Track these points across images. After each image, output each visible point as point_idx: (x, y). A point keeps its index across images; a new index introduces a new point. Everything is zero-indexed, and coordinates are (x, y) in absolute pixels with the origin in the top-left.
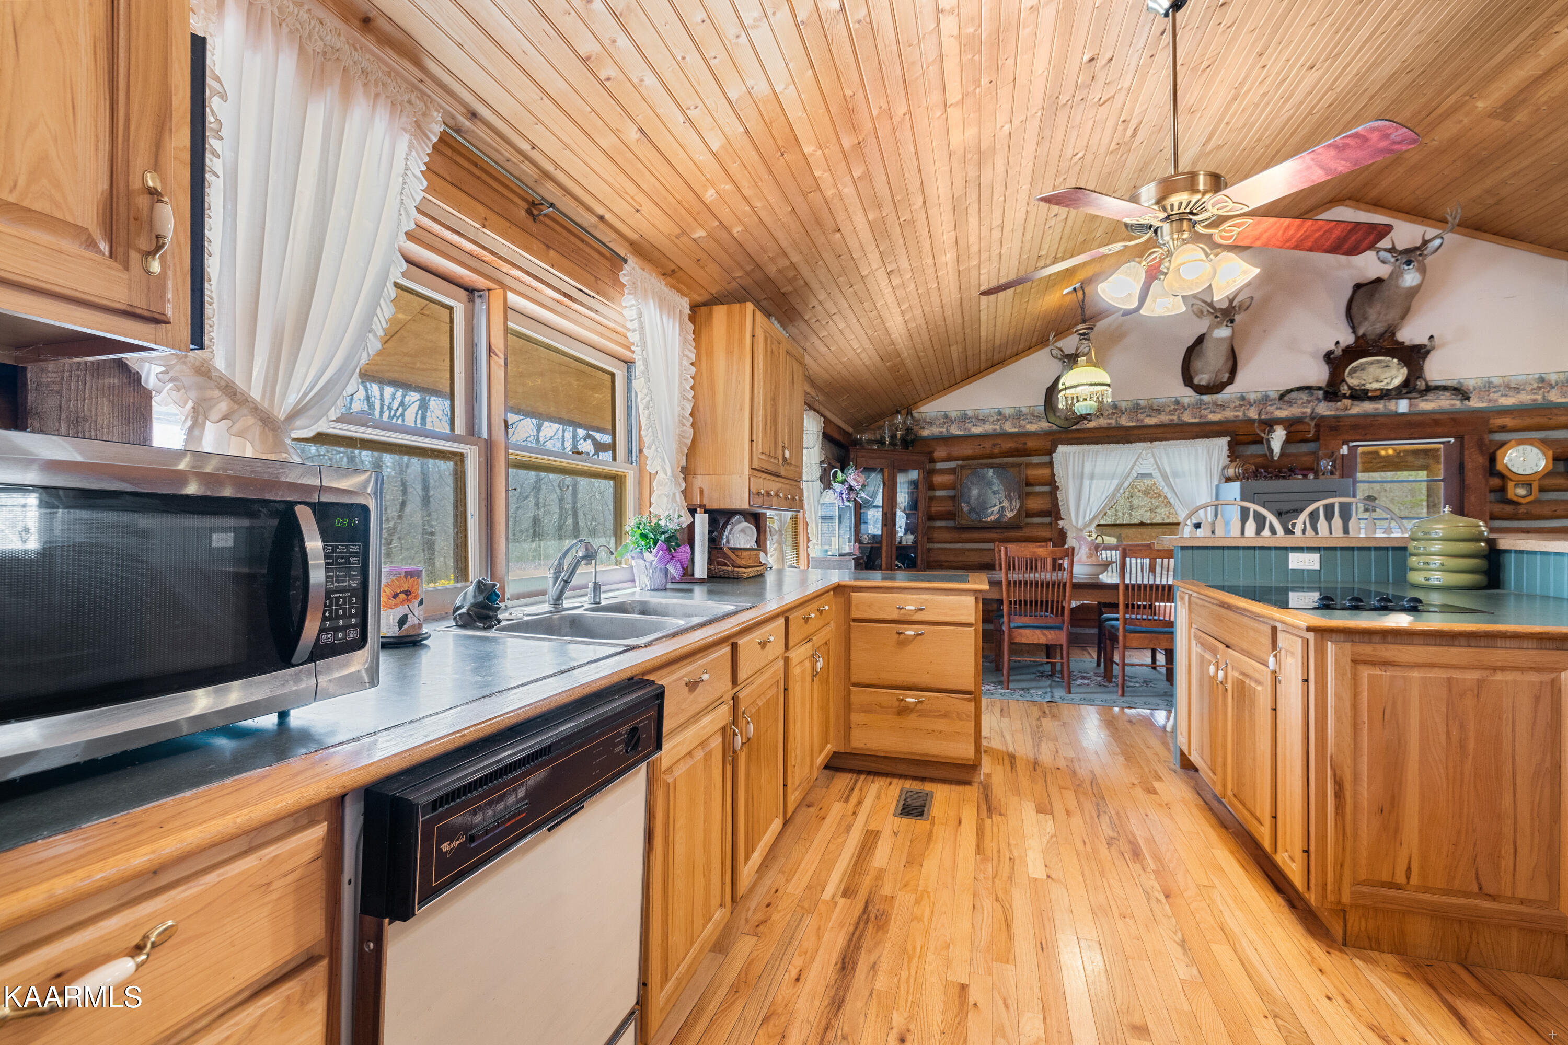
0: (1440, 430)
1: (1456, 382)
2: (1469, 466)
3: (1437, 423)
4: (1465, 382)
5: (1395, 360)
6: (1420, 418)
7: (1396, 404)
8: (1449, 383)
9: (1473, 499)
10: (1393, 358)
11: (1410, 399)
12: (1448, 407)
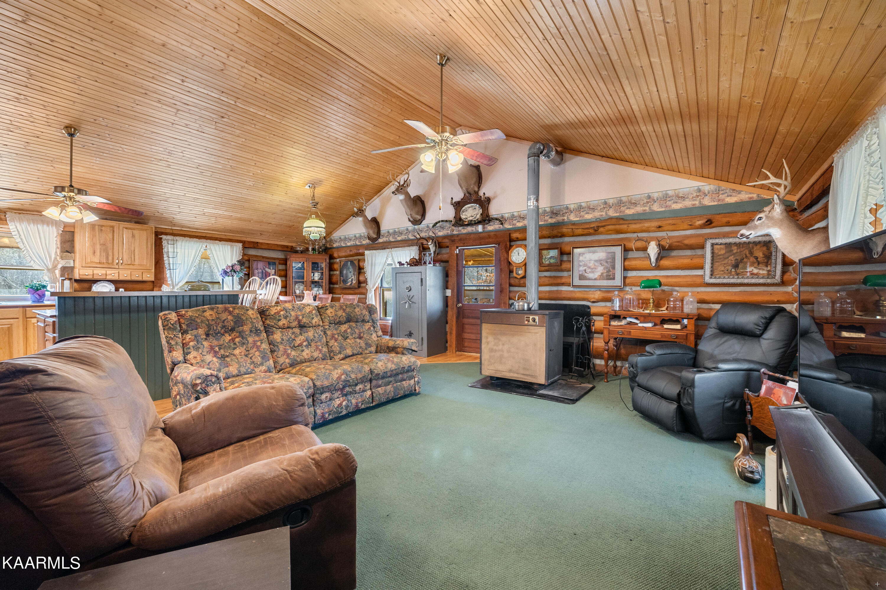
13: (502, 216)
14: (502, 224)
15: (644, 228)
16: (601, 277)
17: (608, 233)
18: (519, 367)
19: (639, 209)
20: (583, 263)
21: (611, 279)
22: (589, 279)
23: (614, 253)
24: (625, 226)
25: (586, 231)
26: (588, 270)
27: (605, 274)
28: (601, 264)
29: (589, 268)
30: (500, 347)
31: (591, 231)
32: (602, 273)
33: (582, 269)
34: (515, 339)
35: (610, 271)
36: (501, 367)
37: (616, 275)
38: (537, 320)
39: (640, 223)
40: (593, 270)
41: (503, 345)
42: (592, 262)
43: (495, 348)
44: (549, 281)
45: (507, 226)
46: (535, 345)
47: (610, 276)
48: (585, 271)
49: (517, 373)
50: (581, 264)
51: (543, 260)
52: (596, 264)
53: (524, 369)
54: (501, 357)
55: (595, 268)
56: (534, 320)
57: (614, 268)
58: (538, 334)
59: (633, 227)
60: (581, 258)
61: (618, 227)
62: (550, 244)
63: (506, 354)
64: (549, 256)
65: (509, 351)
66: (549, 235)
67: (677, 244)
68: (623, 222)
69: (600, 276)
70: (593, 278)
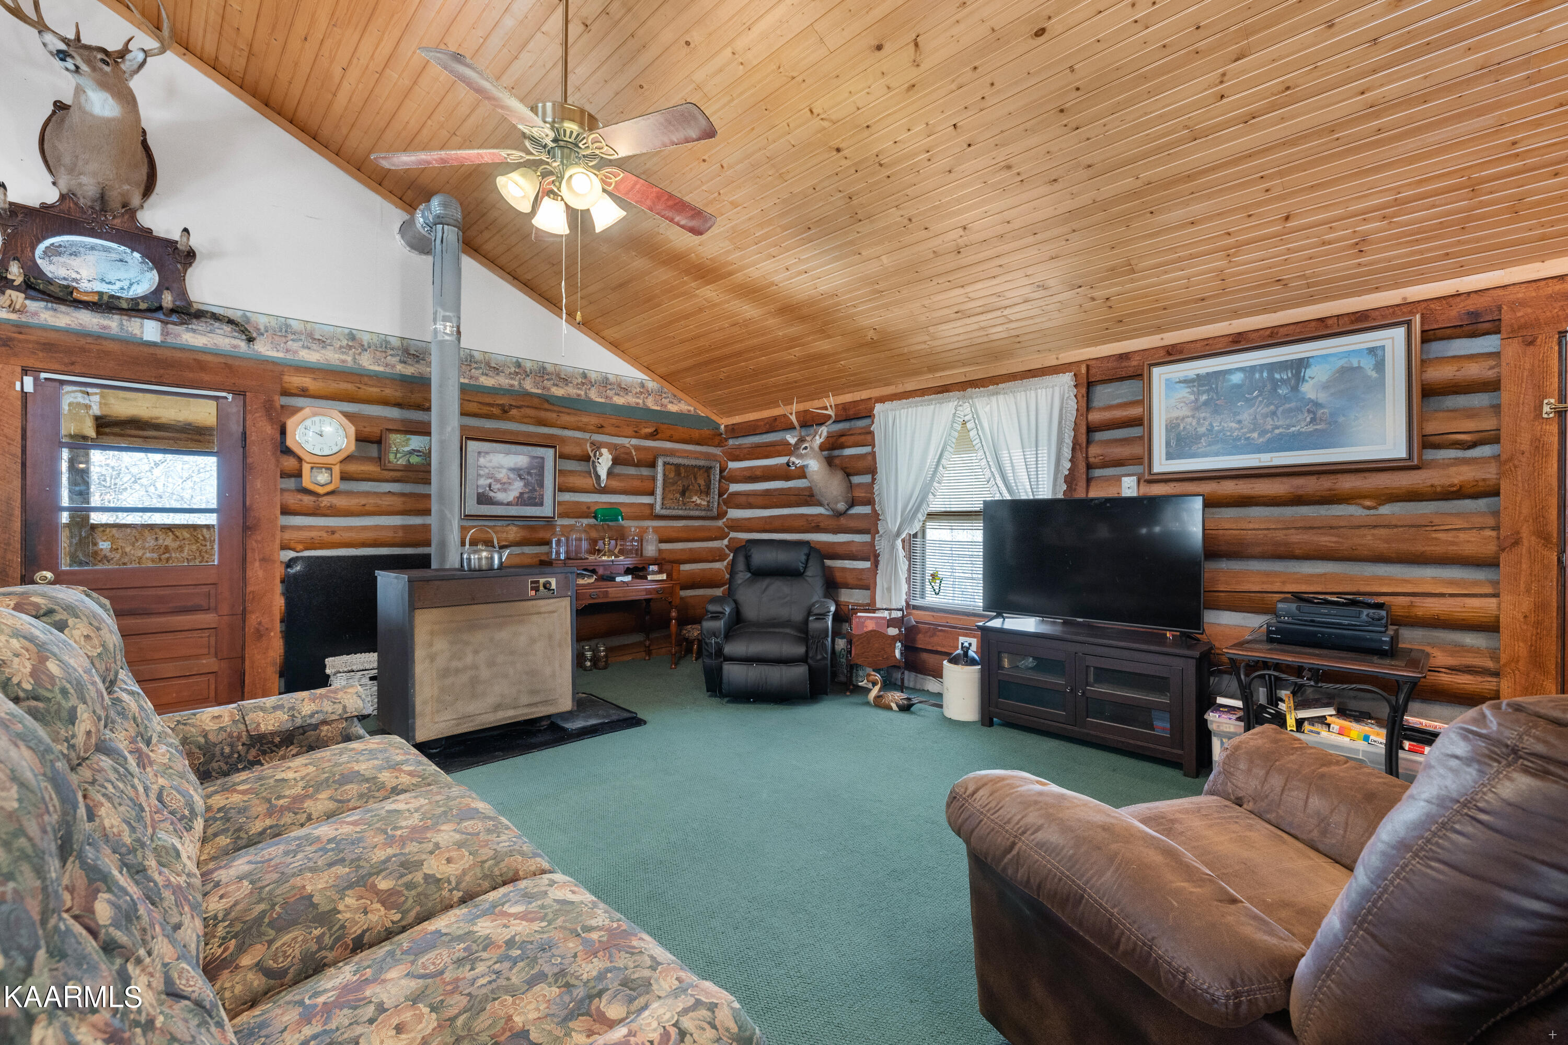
0: (206, 377)
1: (240, 313)
2: (252, 437)
3: (201, 366)
4: (253, 318)
5: (137, 255)
6: (178, 355)
7: (142, 326)
8: (230, 314)
9: (258, 484)
10: (133, 250)
11: (165, 323)
12: (228, 348)
13: (244, 316)
14: (250, 340)
15: (580, 424)
16: (521, 500)
17: (525, 420)
18: (519, 691)
19: (570, 391)
20: (487, 471)
21: (535, 505)
22: (501, 504)
23: (543, 458)
24: (554, 415)
25: (485, 409)
26: (496, 486)
27: (526, 496)
28: (520, 476)
29: (497, 481)
30: (469, 659)
31: (496, 411)
32: (521, 494)
33: (483, 482)
34: (503, 635)
35: (535, 490)
36: (473, 707)
37: (545, 497)
38: (554, 586)
39: (575, 415)
40: (506, 486)
41: (476, 652)
42: (504, 471)
43: (455, 664)
44: (404, 503)
45: (264, 348)
46: (550, 637)
47: (535, 498)
48: (490, 486)
49: (514, 708)
50: (481, 472)
51: (392, 457)
52: (512, 476)
53: (533, 692)
54: (474, 682)
55: (510, 483)
56: (547, 586)
57: (541, 485)
58: (556, 614)
59: (566, 419)
60: (482, 461)
61: (543, 414)
62: (403, 421)
63: (485, 673)
64: (407, 449)
65: (491, 664)
66: (400, 401)
67: (626, 456)
68: (550, 407)
69: (518, 498)
70: (505, 501)
